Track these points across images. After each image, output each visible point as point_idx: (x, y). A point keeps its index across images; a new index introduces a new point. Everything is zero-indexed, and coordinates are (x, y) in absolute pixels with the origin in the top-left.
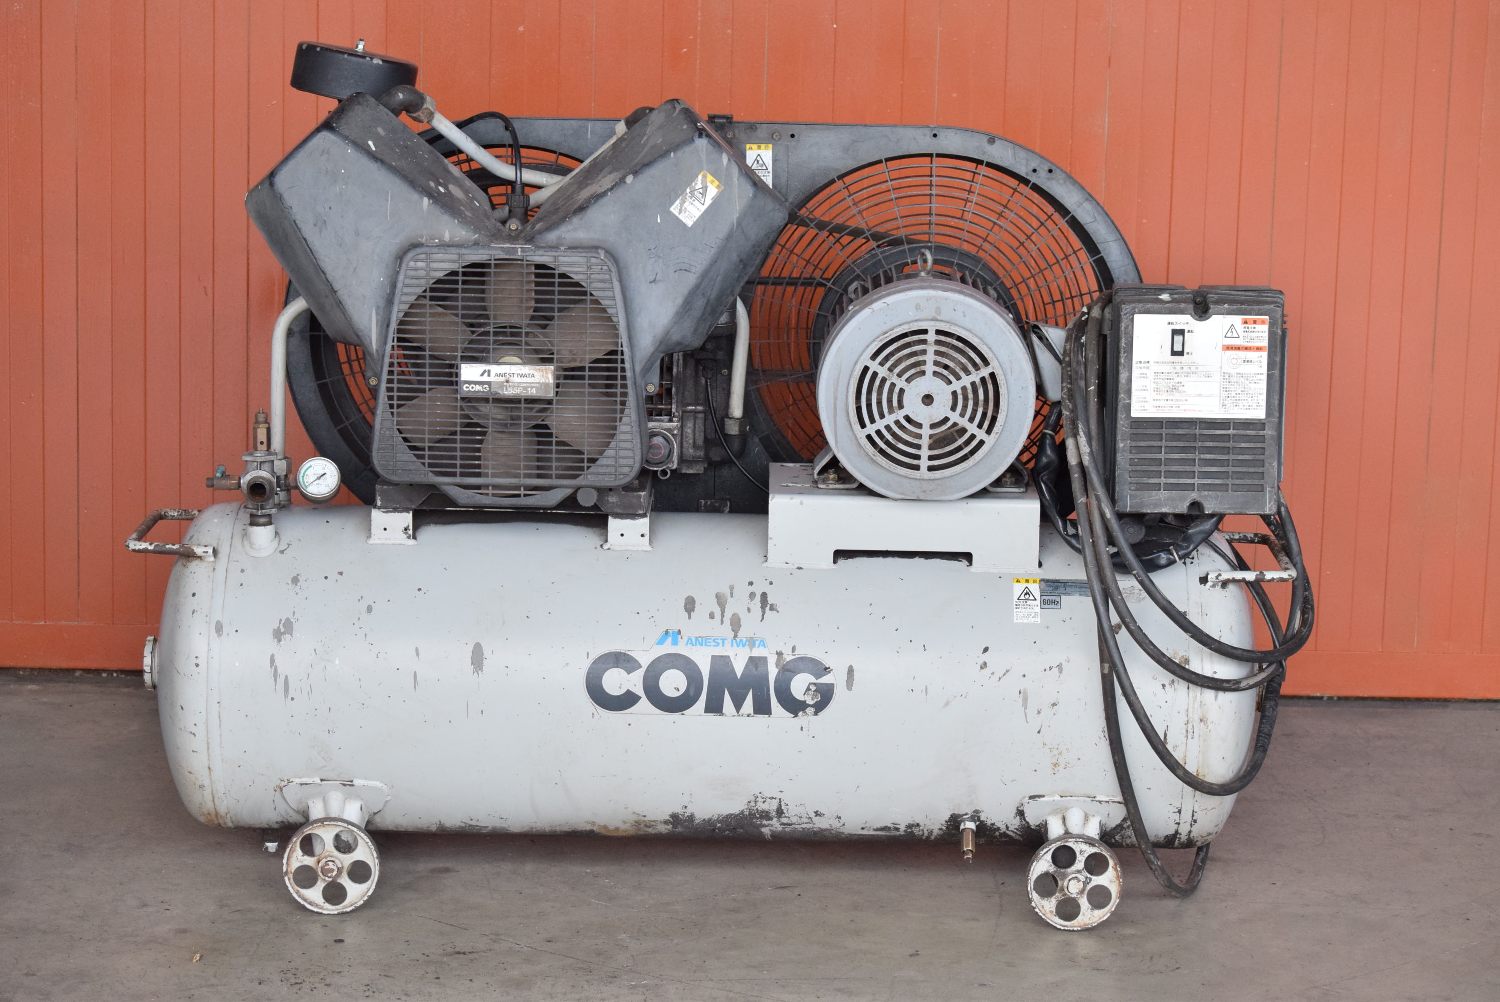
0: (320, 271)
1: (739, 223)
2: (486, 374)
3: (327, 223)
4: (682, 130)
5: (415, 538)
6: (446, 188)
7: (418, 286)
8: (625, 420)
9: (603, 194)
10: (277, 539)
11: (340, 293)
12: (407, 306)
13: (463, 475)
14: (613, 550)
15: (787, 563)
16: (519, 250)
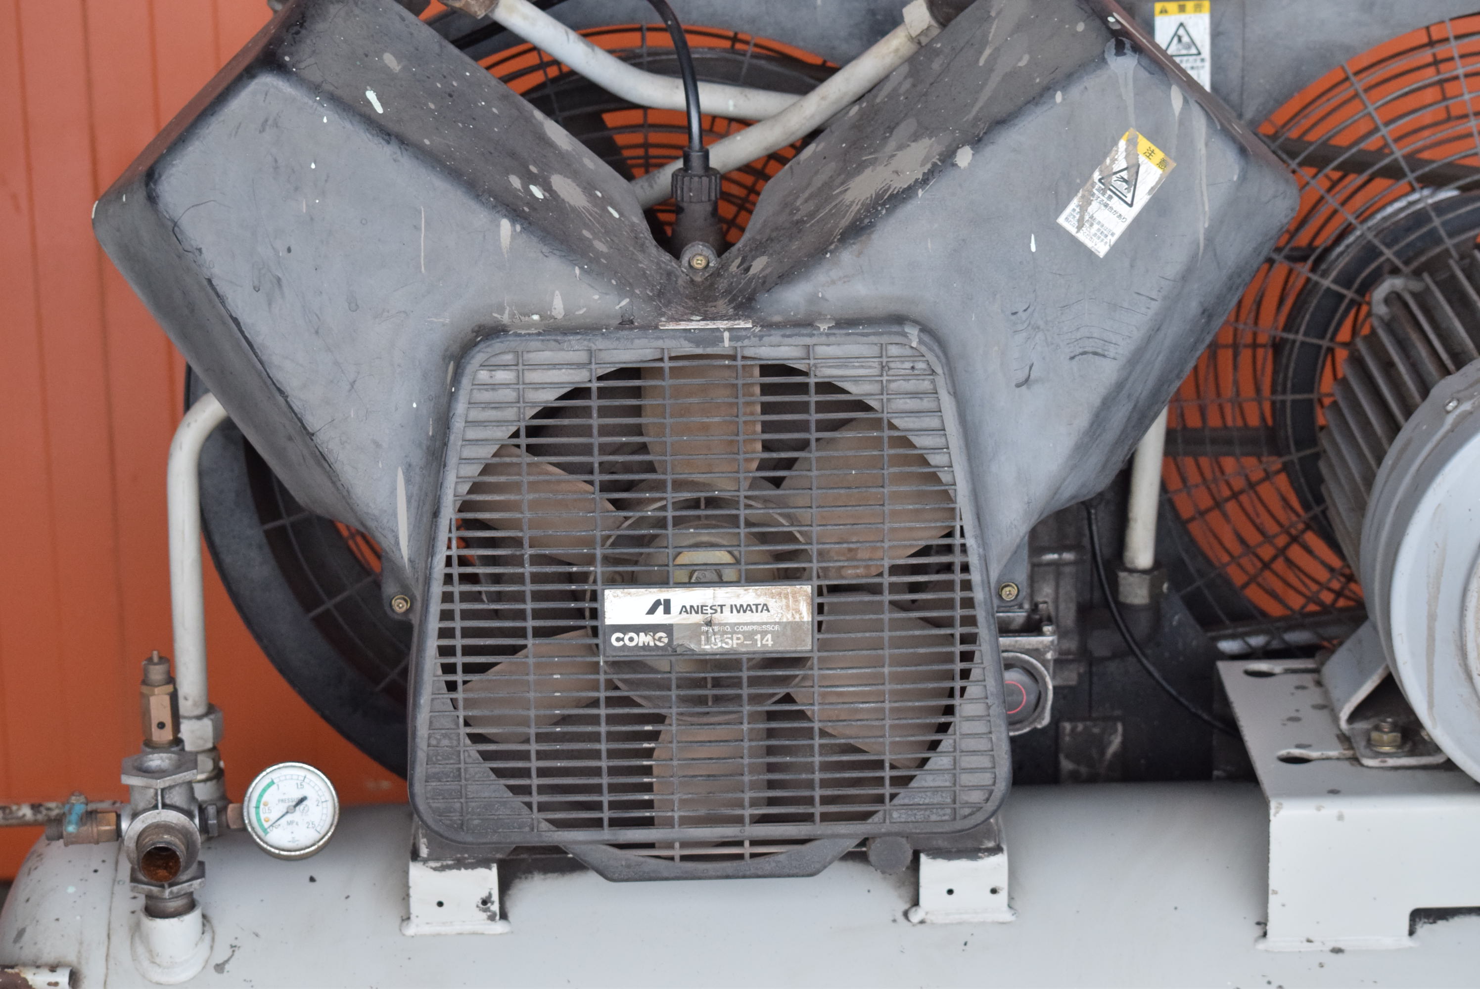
0: (273, 387)
1: (1210, 240)
2: (661, 609)
3: (284, 282)
4: (1075, 34)
5: (504, 916)
6: (547, 187)
7: (499, 423)
8: (973, 690)
9: (907, 193)
10: (208, 937)
11: (320, 438)
12: (479, 468)
13: (615, 823)
14: (933, 924)
15: (1309, 941)
16: (726, 335)
